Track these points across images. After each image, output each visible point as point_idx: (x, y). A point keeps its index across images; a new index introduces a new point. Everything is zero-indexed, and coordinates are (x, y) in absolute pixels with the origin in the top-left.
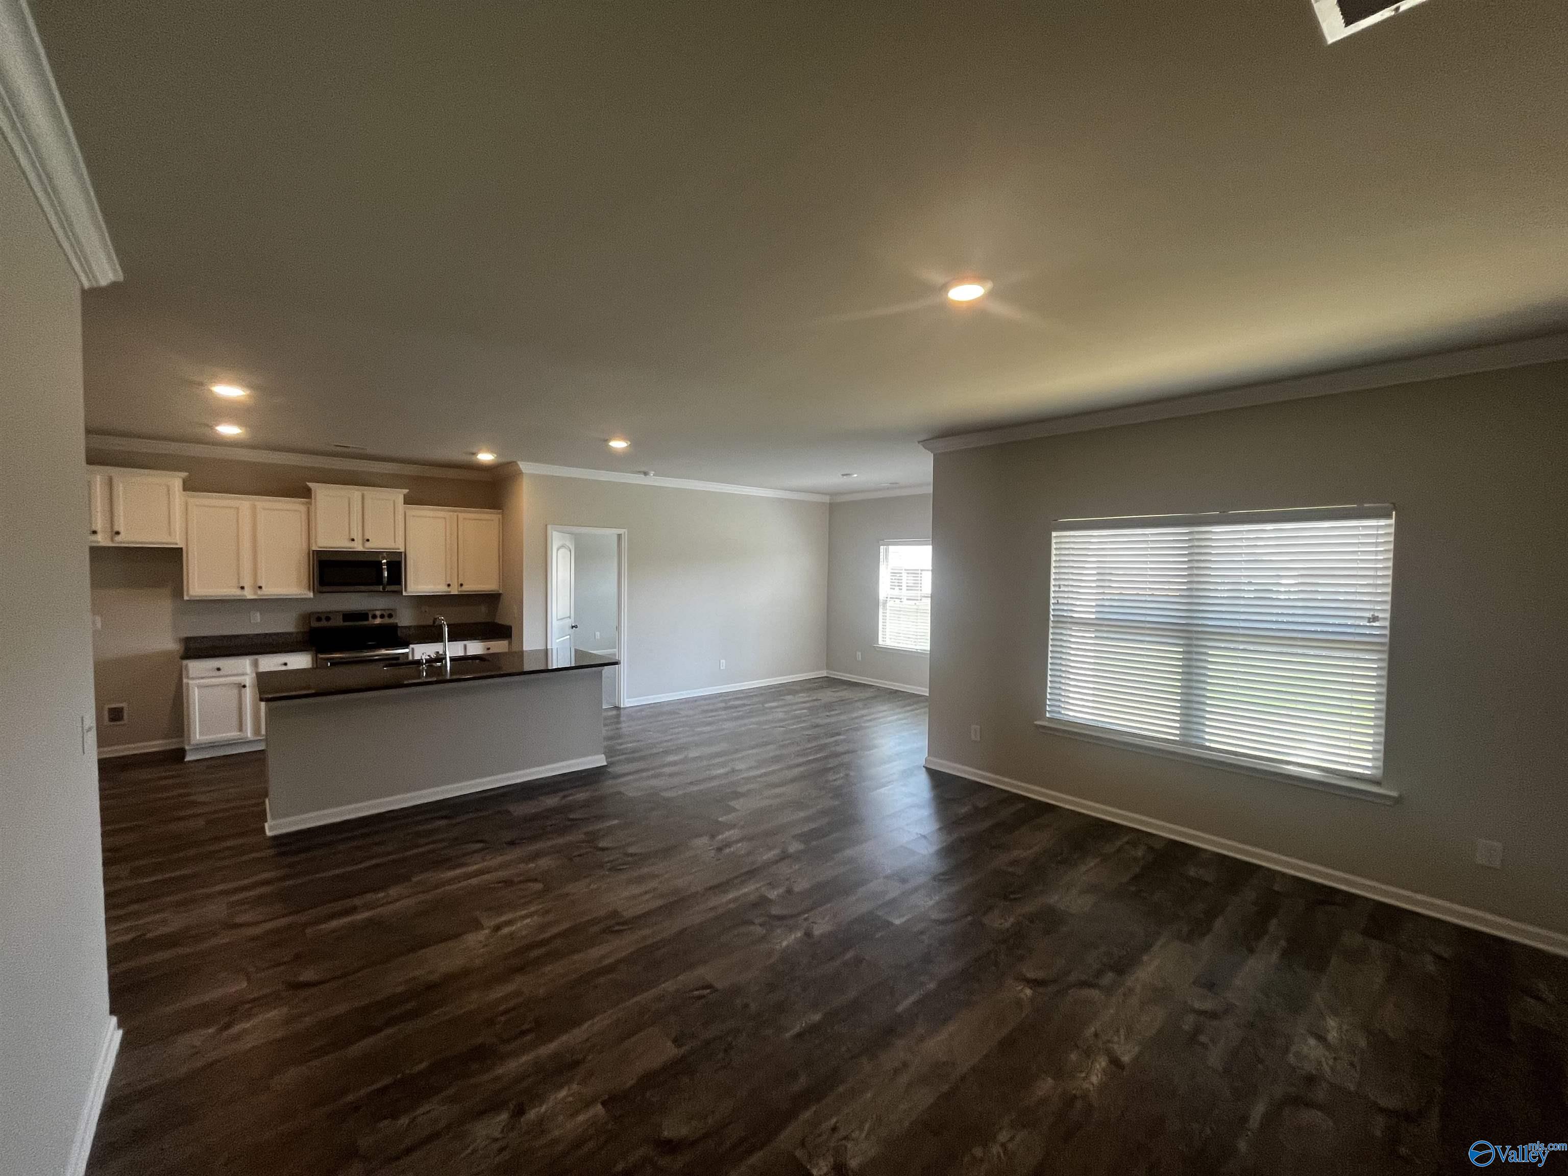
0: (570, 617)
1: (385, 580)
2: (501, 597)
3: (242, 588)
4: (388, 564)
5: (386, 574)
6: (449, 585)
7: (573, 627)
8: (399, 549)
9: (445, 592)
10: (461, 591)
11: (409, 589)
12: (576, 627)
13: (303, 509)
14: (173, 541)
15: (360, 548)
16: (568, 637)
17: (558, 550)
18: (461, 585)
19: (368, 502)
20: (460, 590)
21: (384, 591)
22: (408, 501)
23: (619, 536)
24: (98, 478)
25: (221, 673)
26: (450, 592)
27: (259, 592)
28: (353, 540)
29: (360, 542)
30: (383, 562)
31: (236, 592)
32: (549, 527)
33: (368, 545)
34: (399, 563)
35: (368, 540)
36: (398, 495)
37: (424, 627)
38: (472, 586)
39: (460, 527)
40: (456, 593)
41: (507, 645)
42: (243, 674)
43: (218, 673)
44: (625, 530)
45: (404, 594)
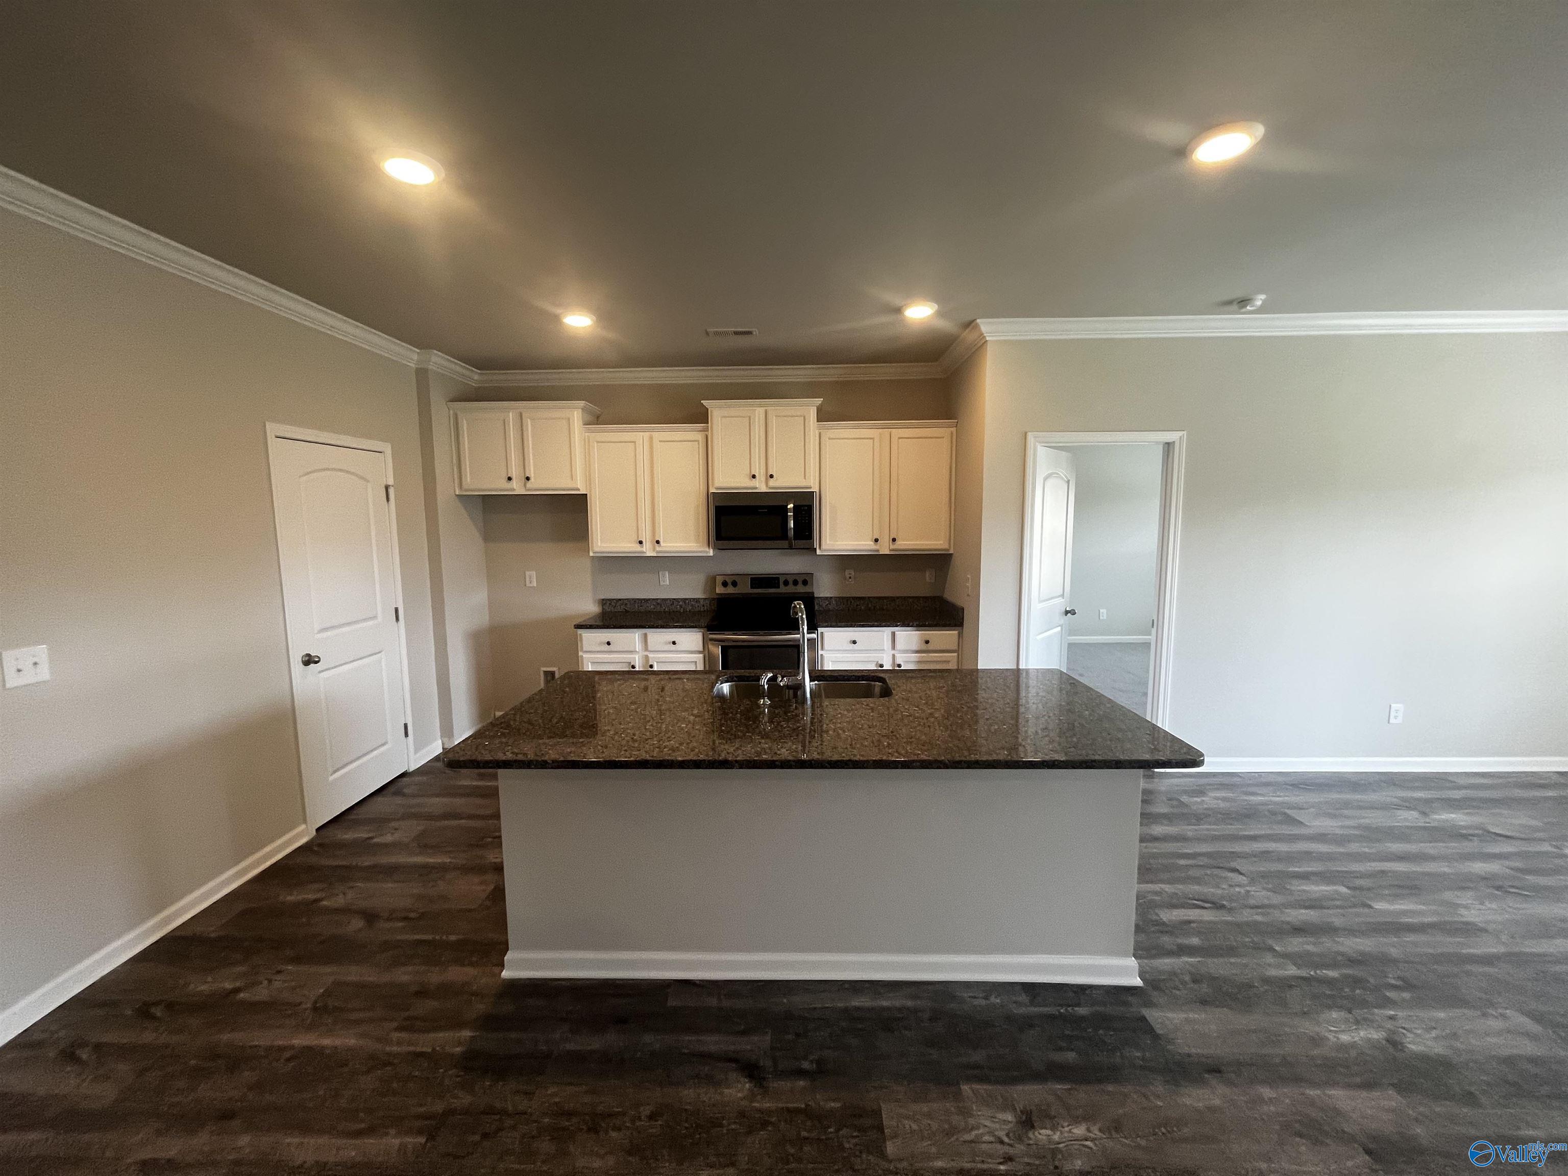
0: (1063, 596)
1: (791, 533)
2: (953, 558)
3: (641, 542)
4: (795, 508)
5: (791, 524)
6: (876, 540)
7: (1067, 612)
8: (810, 488)
9: (871, 551)
10: (893, 550)
11: (823, 547)
12: (1073, 612)
13: (700, 437)
14: (574, 486)
15: (763, 489)
16: (1059, 628)
17: (1045, 479)
18: (894, 540)
19: (773, 421)
20: (892, 547)
21: (791, 548)
22: (823, 416)
23: (1168, 447)
24: (511, 414)
25: (611, 647)
26: (878, 551)
27: (658, 549)
28: (754, 477)
29: (763, 479)
30: (789, 507)
31: (637, 548)
32: (1030, 436)
33: (772, 483)
34: (810, 509)
35: (771, 476)
36: (810, 408)
37: (848, 599)
38: (909, 543)
39: (894, 447)
40: (886, 552)
41: (956, 638)
42: (631, 652)
43: (607, 647)
44: (1181, 433)
45: (818, 552)
